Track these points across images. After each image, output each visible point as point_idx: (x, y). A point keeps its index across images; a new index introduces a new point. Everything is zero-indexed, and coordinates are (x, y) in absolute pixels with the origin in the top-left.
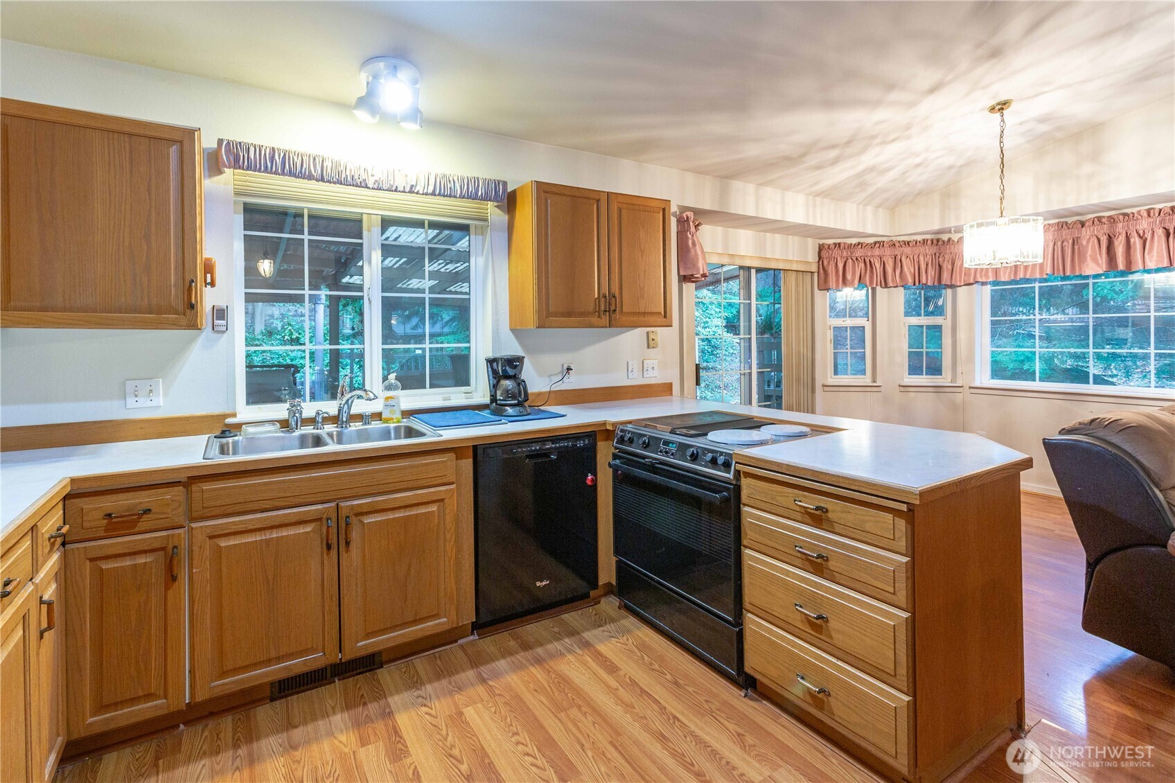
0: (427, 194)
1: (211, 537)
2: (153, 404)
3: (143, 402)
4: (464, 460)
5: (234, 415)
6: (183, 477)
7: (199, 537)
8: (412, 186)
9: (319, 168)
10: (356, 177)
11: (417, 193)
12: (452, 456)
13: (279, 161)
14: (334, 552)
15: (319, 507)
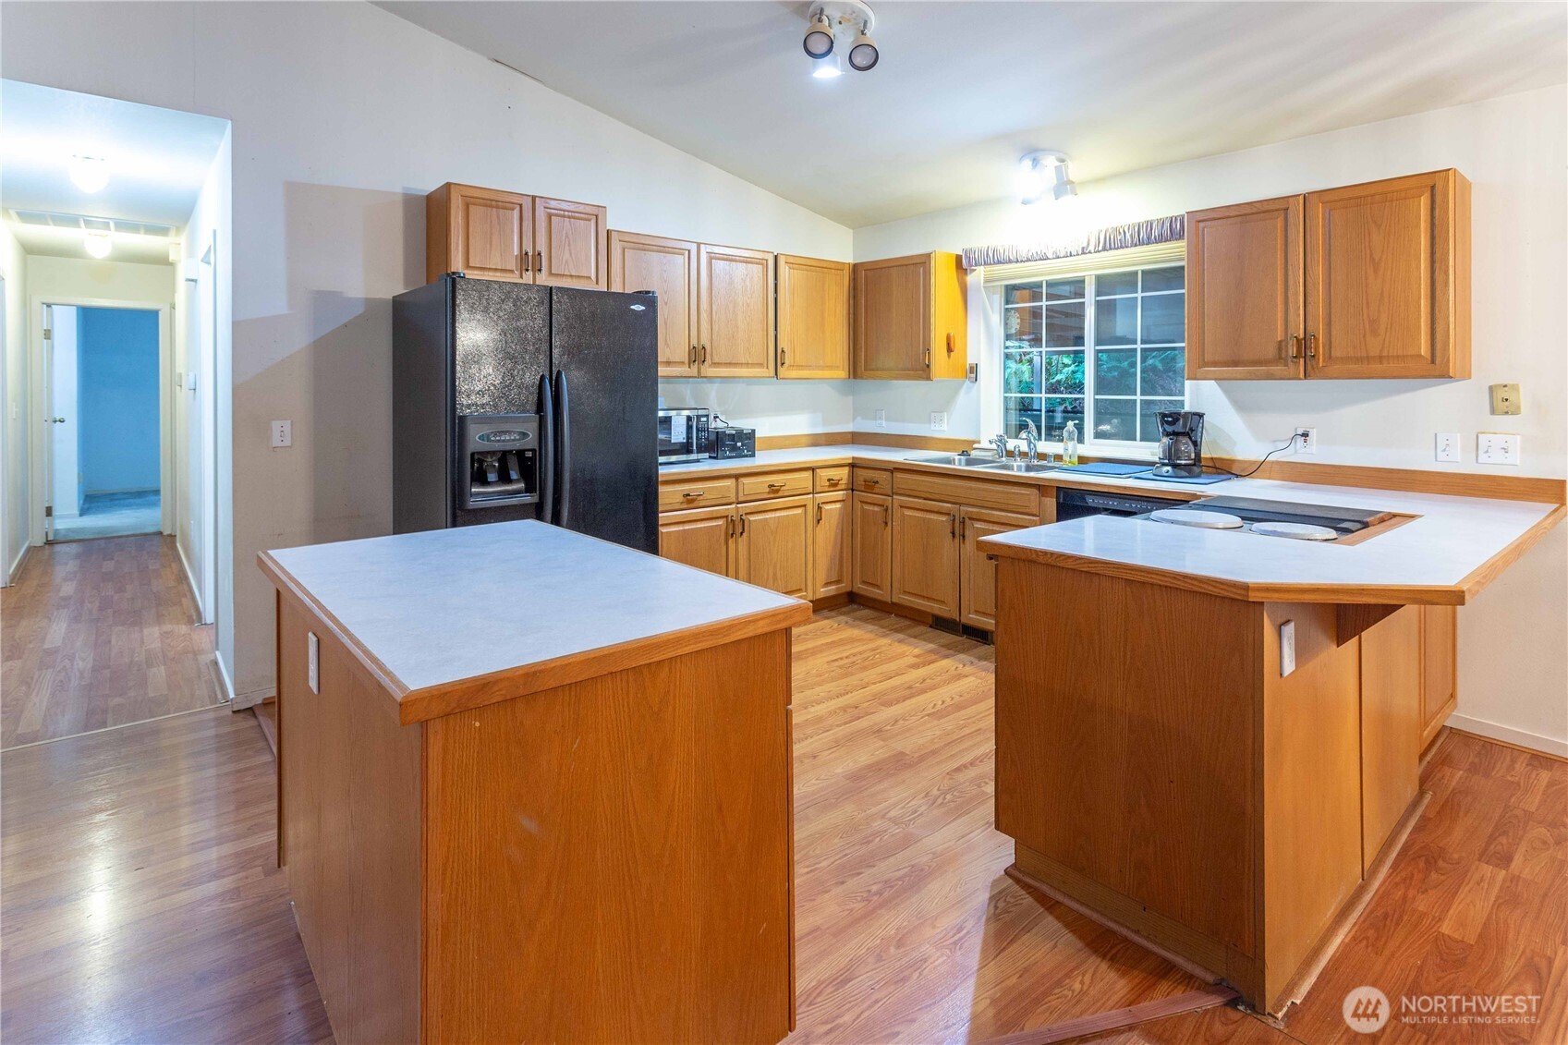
0: (1099, 252)
1: (901, 507)
2: (942, 428)
3: (938, 427)
4: (1048, 499)
5: (979, 442)
6: (891, 467)
7: (896, 505)
8: (1083, 248)
9: (1014, 253)
10: (1039, 253)
11: (1090, 252)
12: (1035, 491)
13: (991, 255)
14: (957, 540)
15: (949, 505)
